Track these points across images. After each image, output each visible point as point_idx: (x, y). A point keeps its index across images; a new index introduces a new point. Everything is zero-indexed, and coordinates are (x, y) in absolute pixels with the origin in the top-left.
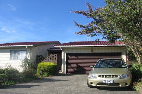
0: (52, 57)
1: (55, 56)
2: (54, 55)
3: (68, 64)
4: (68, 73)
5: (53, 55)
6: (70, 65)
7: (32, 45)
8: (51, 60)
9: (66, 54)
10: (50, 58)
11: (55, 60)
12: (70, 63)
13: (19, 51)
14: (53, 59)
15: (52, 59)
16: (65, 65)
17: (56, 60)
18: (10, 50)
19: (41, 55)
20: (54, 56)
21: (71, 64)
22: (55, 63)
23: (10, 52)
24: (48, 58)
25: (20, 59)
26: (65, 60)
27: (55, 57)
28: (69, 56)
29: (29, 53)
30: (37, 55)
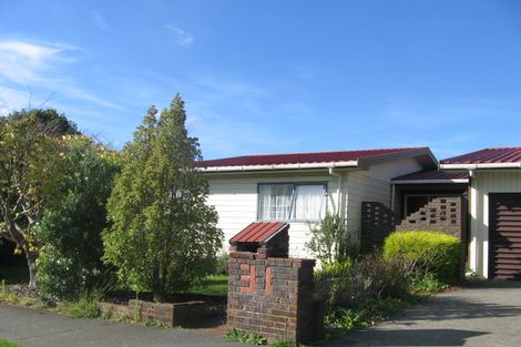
0: (439, 210)
1: (453, 204)
2: (449, 200)
3: (497, 240)
4: (499, 277)
5: (444, 201)
6: (506, 243)
7: (355, 163)
8: (432, 222)
9: (486, 198)
10: (428, 214)
11: (454, 222)
12: (503, 234)
13: (296, 185)
14: (443, 219)
15: (438, 219)
16: (486, 244)
17: (459, 221)
18: (259, 184)
19: (378, 204)
20: (449, 207)
21: (511, 240)
22: (452, 233)
23: (258, 192)
24: (422, 213)
25: (299, 217)
26: (486, 222)
27: (453, 210)
28: (502, 207)
29: (336, 196)
30: (364, 204)
